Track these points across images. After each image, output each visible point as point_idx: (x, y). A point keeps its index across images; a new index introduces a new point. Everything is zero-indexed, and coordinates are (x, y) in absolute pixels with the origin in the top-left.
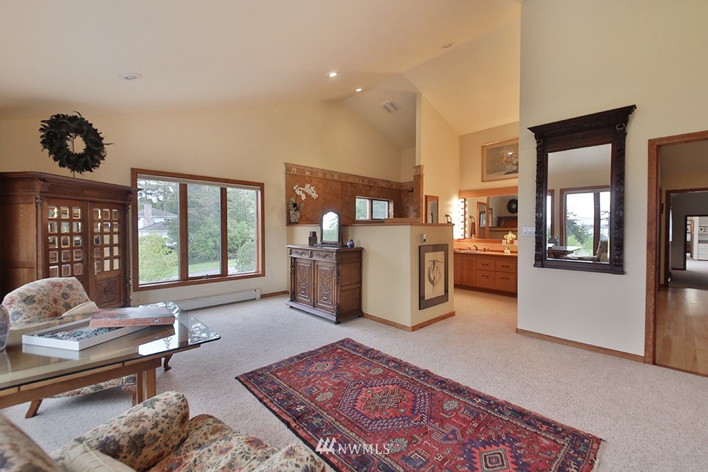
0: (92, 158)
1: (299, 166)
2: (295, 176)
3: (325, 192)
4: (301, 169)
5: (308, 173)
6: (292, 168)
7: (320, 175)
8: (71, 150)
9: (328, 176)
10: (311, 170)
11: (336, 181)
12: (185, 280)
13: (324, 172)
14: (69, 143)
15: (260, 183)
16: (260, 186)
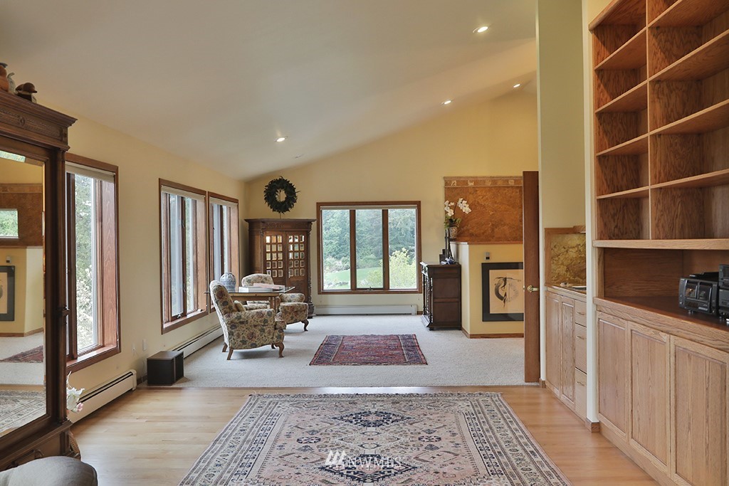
0: (289, 203)
1: (460, 177)
2: (454, 190)
3: (496, 203)
4: (463, 181)
5: (471, 184)
6: (451, 182)
7: (489, 184)
8: (278, 200)
9: (500, 183)
10: (476, 180)
11: (512, 187)
12: (355, 290)
13: (494, 180)
14: (277, 196)
15: (416, 202)
16: (418, 204)
